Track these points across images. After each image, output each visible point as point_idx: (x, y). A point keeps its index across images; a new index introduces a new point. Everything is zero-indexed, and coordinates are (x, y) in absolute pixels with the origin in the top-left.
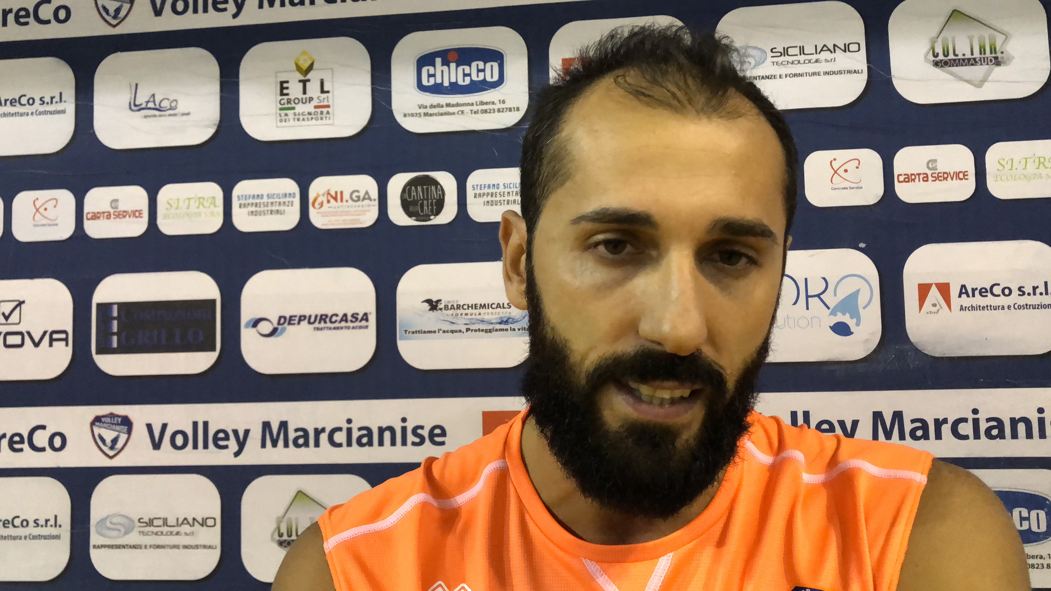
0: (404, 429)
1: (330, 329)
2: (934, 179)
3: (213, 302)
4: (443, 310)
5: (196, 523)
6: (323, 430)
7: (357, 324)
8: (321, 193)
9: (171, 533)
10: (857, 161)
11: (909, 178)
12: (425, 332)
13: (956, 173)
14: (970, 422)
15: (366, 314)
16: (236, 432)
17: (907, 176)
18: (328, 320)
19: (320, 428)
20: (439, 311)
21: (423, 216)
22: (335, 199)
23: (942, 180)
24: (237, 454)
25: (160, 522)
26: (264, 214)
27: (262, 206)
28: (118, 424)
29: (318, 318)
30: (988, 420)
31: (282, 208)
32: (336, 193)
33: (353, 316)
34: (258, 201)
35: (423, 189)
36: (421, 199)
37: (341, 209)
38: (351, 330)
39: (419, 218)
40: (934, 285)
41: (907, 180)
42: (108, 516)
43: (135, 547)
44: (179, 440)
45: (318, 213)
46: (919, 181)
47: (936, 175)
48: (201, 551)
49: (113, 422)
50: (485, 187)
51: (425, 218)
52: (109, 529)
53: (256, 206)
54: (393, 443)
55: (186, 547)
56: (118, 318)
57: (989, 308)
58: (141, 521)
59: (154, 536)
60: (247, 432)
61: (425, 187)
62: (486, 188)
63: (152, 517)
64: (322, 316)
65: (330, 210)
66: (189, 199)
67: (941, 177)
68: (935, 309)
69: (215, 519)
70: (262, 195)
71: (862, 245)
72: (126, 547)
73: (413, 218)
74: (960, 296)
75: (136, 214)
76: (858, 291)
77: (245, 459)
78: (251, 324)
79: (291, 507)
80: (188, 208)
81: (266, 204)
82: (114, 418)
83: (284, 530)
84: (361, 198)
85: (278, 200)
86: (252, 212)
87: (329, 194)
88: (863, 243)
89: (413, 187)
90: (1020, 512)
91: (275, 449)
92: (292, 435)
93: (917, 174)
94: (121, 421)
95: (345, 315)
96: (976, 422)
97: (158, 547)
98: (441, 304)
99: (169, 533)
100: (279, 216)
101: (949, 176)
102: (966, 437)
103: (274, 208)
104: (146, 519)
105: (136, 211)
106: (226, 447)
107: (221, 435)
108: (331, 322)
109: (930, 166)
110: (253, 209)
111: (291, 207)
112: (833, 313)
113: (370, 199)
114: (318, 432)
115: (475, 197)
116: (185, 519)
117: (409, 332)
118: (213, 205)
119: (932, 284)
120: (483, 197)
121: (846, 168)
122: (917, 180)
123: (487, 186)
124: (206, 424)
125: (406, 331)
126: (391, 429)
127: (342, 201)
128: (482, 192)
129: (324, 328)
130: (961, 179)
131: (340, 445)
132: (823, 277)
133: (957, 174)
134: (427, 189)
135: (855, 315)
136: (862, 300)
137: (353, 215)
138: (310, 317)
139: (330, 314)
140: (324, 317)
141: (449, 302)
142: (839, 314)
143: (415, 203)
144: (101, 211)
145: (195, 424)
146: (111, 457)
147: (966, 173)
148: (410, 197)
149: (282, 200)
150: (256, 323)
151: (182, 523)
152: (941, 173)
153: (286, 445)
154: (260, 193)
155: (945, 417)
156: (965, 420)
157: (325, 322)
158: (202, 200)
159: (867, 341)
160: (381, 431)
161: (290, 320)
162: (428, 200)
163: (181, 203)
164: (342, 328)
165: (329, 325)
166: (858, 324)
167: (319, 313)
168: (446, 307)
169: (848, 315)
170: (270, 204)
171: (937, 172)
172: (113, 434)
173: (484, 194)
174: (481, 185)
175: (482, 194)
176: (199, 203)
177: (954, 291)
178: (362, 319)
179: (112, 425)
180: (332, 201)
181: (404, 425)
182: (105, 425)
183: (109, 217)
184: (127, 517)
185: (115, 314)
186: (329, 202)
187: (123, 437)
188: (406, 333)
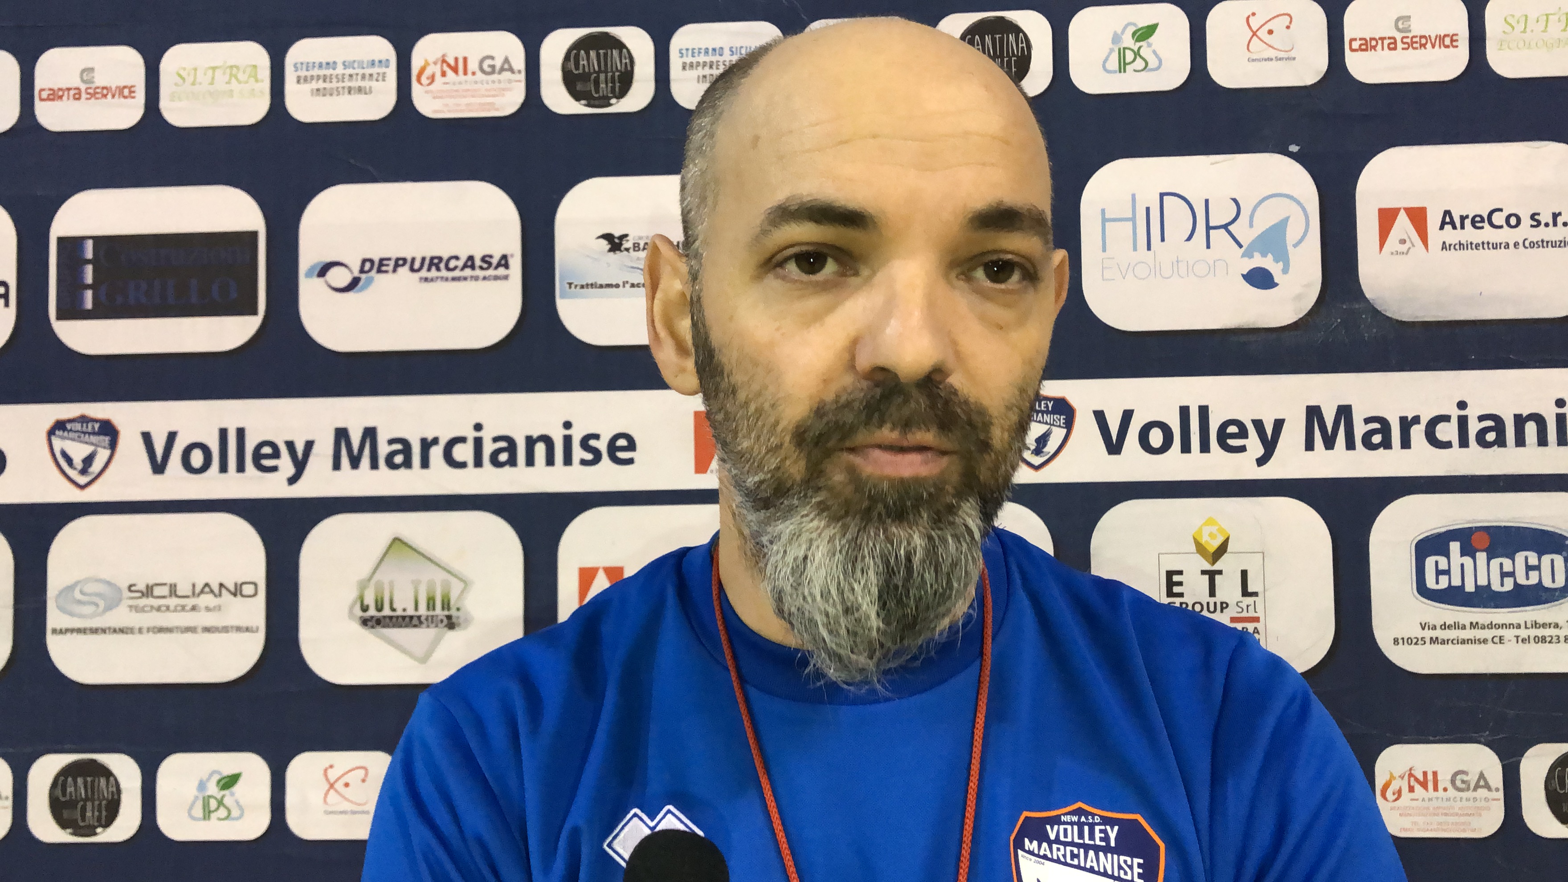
0: (568, 440)
1: (447, 279)
2: (1406, 46)
3: (253, 236)
4: (631, 250)
5: (224, 591)
6: (435, 441)
7: (491, 272)
8: (431, 60)
9: (183, 608)
10: (1288, 19)
11: (1367, 45)
12: (601, 286)
13: (1440, 36)
14: (1454, 421)
15: (504, 257)
16: (290, 445)
17: (1363, 42)
18: (442, 266)
19: (430, 438)
20: (625, 253)
21: (599, 98)
22: (455, 70)
23: (1416, 48)
24: (292, 480)
25: (165, 591)
26: (338, 94)
27: (334, 80)
28: (94, 433)
29: (427, 262)
30: (1481, 418)
31: (366, 84)
32: (456, 59)
33: (483, 259)
34: (328, 72)
35: (598, 55)
36: (595, 72)
37: (464, 87)
38: (481, 283)
39: (592, 102)
40: (1402, 212)
41: (1364, 47)
42: (77, 583)
43: (122, 631)
44: (197, 458)
45: (427, 92)
46: (1383, 49)
47: (1408, 40)
48: (234, 636)
49: (84, 429)
50: (700, 53)
51: (601, 102)
52: (80, 602)
53: (325, 81)
54: (550, 461)
55: (207, 630)
56: (94, 262)
57: (1486, 246)
58: (133, 588)
59: (155, 613)
60: (309, 445)
61: (601, 52)
62: (702, 55)
63: (151, 583)
64: (432, 259)
65: (447, 87)
66: (214, 69)
67: (1416, 42)
68: (1404, 248)
69: (255, 584)
70: (335, 63)
71: (1294, 148)
72: (107, 631)
73: (583, 102)
74: (1442, 228)
75: (124, 92)
76: (1285, 222)
77: (305, 489)
78: (316, 273)
79: (383, 563)
80: (212, 83)
81: (340, 77)
82: (87, 423)
83: (370, 600)
84: (498, 68)
85: (361, 71)
86: (318, 90)
87: (444, 61)
88: (1296, 145)
89: (582, 52)
90: (1526, 558)
91: (355, 472)
92: (384, 449)
93: (1380, 38)
94: (99, 428)
95: (471, 258)
96: (1463, 422)
97: (161, 630)
98: (628, 241)
99: (179, 608)
100: (362, 97)
101: (1429, 41)
102: (1448, 445)
103: (354, 84)
104: (141, 586)
105: (125, 87)
106: (274, 469)
107: (267, 450)
108: (448, 269)
109: (1401, 26)
110: (321, 85)
111: (381, 83)
112: (1248, 254)
113: (511, 70)
114: (427, 445)
115: (684, 68)
116: (207, 585)
117: (576, 286)
118: (252, 79)
119: (1398, 210)
120: (696, 69)
121: (1271, 28)
122: (1379, 47)
123: (703, 51)
124: (241, 433)
125: (570, 284)
126: (547, 440)
127: (465, 73)
128: (694, 60)
129: (437, 278)
130: (1447, 47)
131: (463, 465)
132: (1233, 197)
133: (1441, 39)
134: (606, 55)
135: (1282, 256)
136: (1292, 234)
137: (484, 96)
138: (413, 260)
139: (445, 257)
140: (436, 261)
141: (640, 238)
142: (1257, 255)
143: (585, 77)
144: (64, 86)
145: (223, 433)
146: (82, 487)
147: (1455, 38)
148: (577, 68)
149: (368, 71)
150: (323, 270)
151: (202, 592)
152: (1416, 37)
153: (374, 465)
154: (331, 60)
155: (1415, 414)
156: (1446, 418)
157: (438, 269)
158: (235, 70)
159: (1298, 297)
160: (530, 442)
161: (380, 266)
162: (606, 72)
163: (199, 73)
164: (465, 279)
165: (444, 273)
166: (1285, 270)
167: (428, 255)
168: (636, 247)
169: (1270, 256)
170: (347, 77)
171: (1410, 35)
172: (87, 450)
173: (698, 64)
174: (693, 49)
175: (695, 65)
176: (231, 75)
177: (1434, 220)
178: (499, 265)
179: (81, 436)
180: (450, 73)
181: (567, 432)
182: (71, 435)
183: (77, 97)
184: (109, 583)
185: (89, 254)
186: (444, 74)
187: (103, 455)
188: (570, 287)
